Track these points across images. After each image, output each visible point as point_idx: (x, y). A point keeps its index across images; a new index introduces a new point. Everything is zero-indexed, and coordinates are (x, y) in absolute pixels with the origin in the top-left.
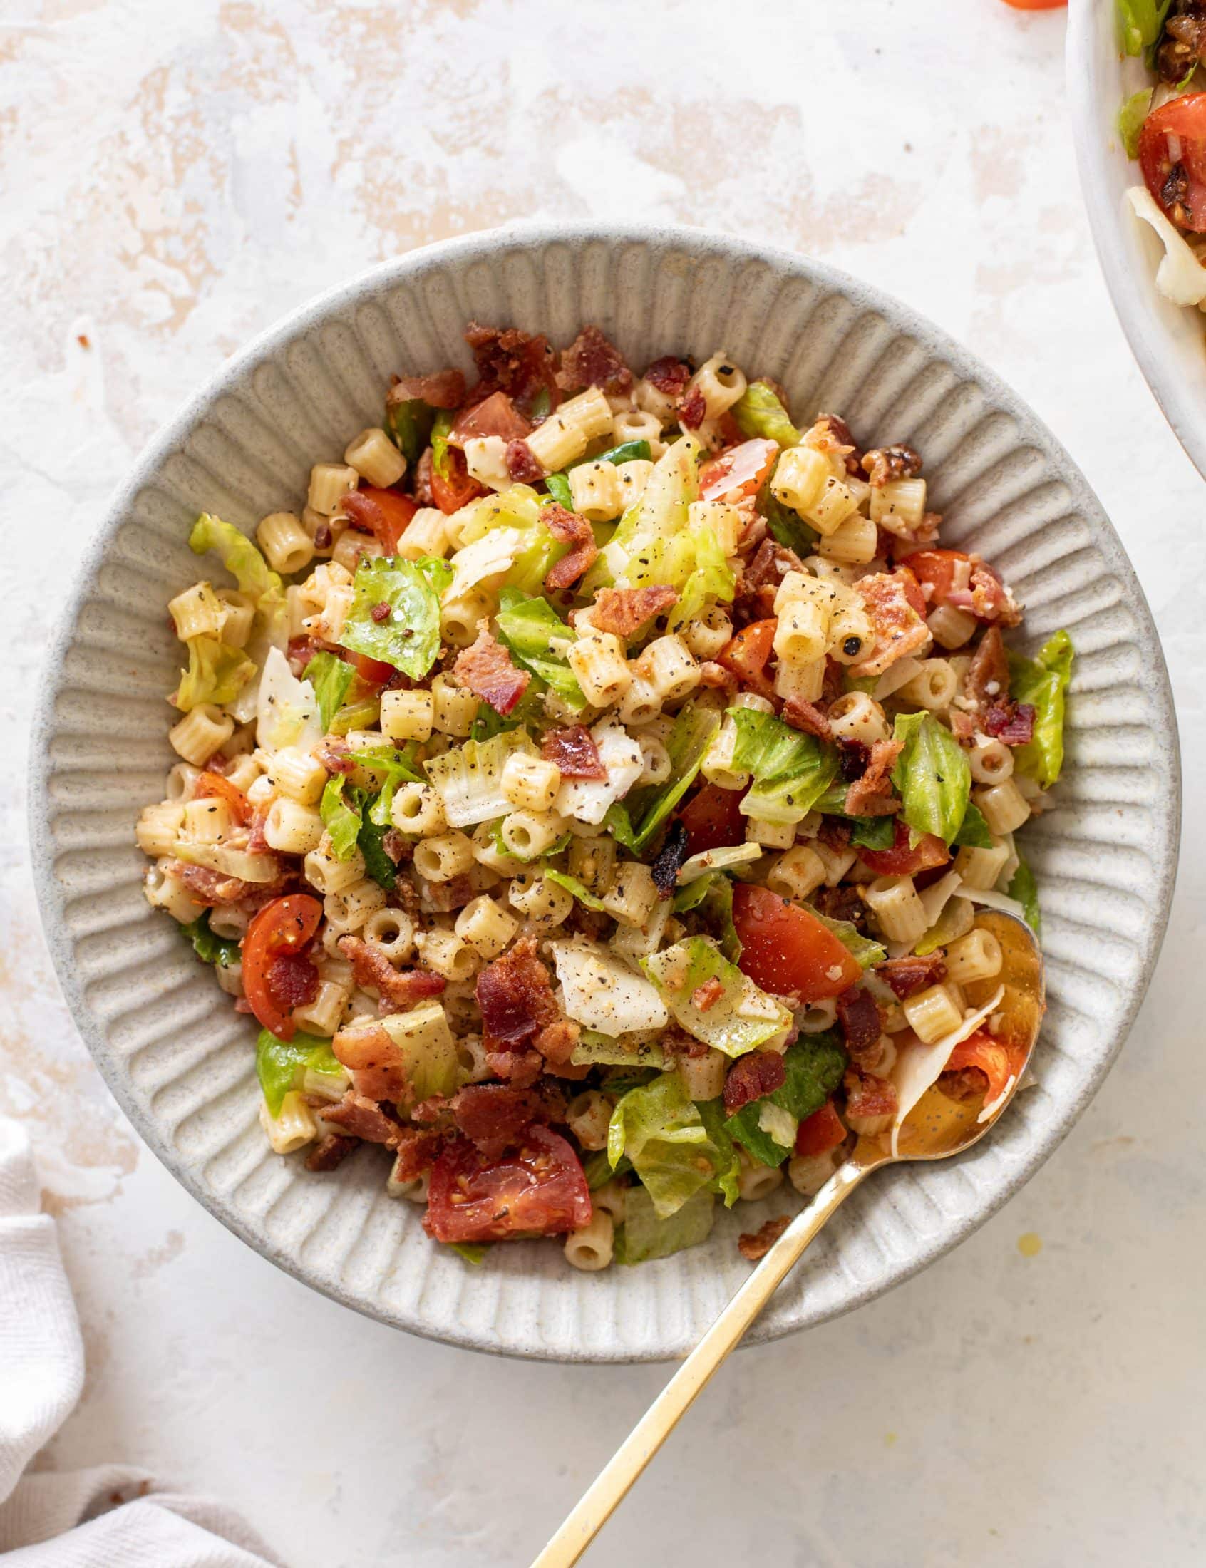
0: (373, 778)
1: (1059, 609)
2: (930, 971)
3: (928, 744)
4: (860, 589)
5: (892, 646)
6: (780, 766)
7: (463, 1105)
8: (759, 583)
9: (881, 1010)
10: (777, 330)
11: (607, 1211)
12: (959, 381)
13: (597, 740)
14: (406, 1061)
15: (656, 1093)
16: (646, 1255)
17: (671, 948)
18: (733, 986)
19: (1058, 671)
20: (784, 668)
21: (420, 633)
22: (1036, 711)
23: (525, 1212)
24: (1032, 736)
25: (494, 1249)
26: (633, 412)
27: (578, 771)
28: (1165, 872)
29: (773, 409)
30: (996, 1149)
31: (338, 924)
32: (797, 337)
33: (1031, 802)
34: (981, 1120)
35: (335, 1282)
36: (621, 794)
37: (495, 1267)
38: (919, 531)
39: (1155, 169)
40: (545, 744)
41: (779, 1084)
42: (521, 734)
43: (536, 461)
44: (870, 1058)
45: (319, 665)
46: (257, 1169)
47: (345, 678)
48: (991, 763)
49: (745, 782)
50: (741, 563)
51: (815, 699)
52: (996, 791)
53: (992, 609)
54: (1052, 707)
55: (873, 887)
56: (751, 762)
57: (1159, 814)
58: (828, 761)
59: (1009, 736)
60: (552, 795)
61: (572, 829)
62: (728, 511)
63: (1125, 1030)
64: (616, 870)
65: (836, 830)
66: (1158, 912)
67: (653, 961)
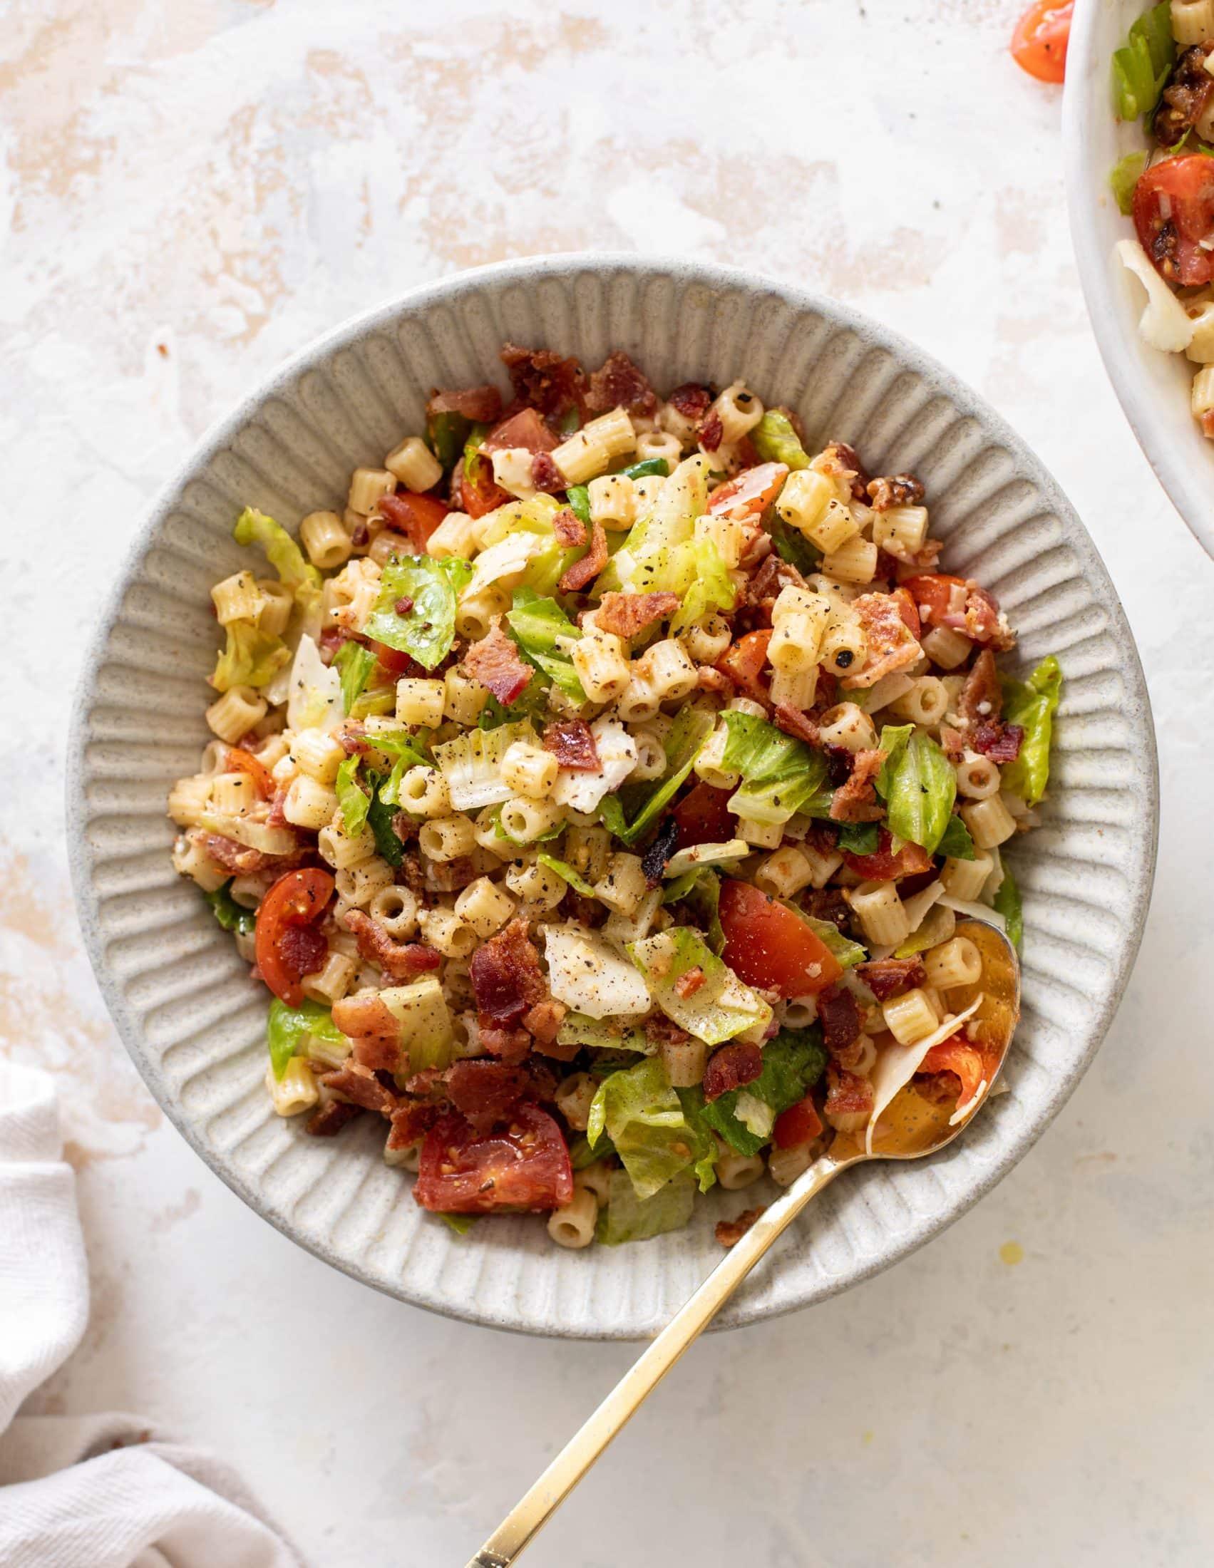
0: (387, 761)
1: (1050, 635)
2: (909, 974)
3: (916, 756)
4: (857, 607)
5: (884, 661)
6: (769, 768)
7: (455, 1078)
8: (762, 595)
9: (861, 1010)
10: (792, 362)
11: (592, 1191)
12: (959, 415)
13: (596, 733)
14: (402, 1032)
15: (638, 1076)
16: (627, 1236)
17: (657, 936)
18: (716, 977)
19: (1048, 696)
20: (778, 676)
21: (438, 626)
22: (1025, 732)
23: (511, 1185)
24: (1017, 755)
25: (482, 1221)
26: (656, 432)
27: (575, 762)
28: (1139, 892)
29: (786, 435)
30: (967, 1153)
31: (349, 898)
32: (811, 369)
33: (1018, 819)
34: (953, 1121)
35: (324, 1243)
36: (614, 786)
37: (481, 1238)
38: (918, 556)
39: (1148, 226)
40: (547, 735)
41: (756, 1076)
42: (526, 725)
43: (558, 473)
44: (849, 1056)
45: (346, 654)
46: (259, 1129)
47: (366, 666)
48: (978, 778)
49: (735, 782)
50: (745, 576)
51: (807, 707)
52: (981, 806)
53: (983, 631)
54: (1039, 729)
55: (857, 892)
56: (741, 762)
57: (1136, 835)
58: (816, 767)
59: (995, 753)
60: (549, 783)
61: (568, 817)
62: (731, 525)
63: (1096, 1043)
64: (607, 860)
65: (822, 835)
66: (1131, 931)
67: (640, 946)
